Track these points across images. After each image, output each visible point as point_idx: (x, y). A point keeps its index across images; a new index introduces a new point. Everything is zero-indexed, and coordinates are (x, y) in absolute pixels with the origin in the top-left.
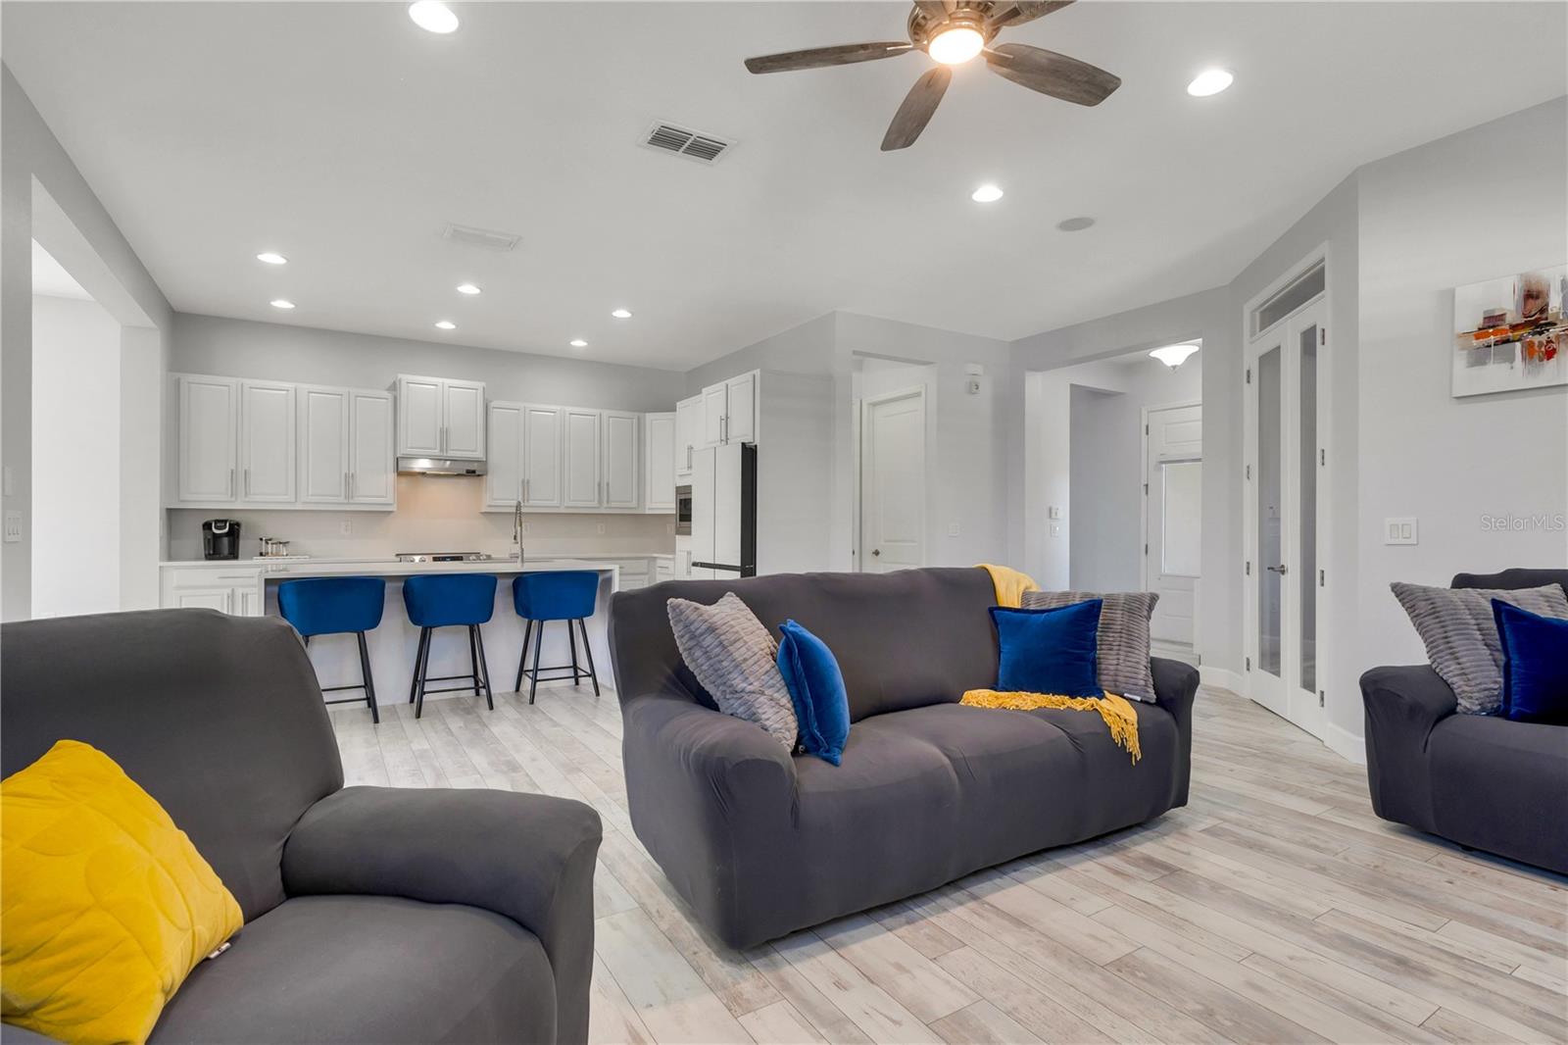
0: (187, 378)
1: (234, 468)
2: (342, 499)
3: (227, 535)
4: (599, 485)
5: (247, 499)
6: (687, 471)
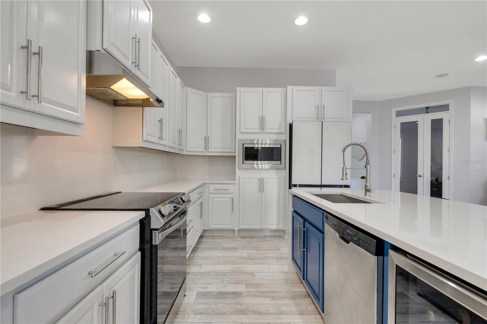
4: (178, 131)
6: (258, 131)
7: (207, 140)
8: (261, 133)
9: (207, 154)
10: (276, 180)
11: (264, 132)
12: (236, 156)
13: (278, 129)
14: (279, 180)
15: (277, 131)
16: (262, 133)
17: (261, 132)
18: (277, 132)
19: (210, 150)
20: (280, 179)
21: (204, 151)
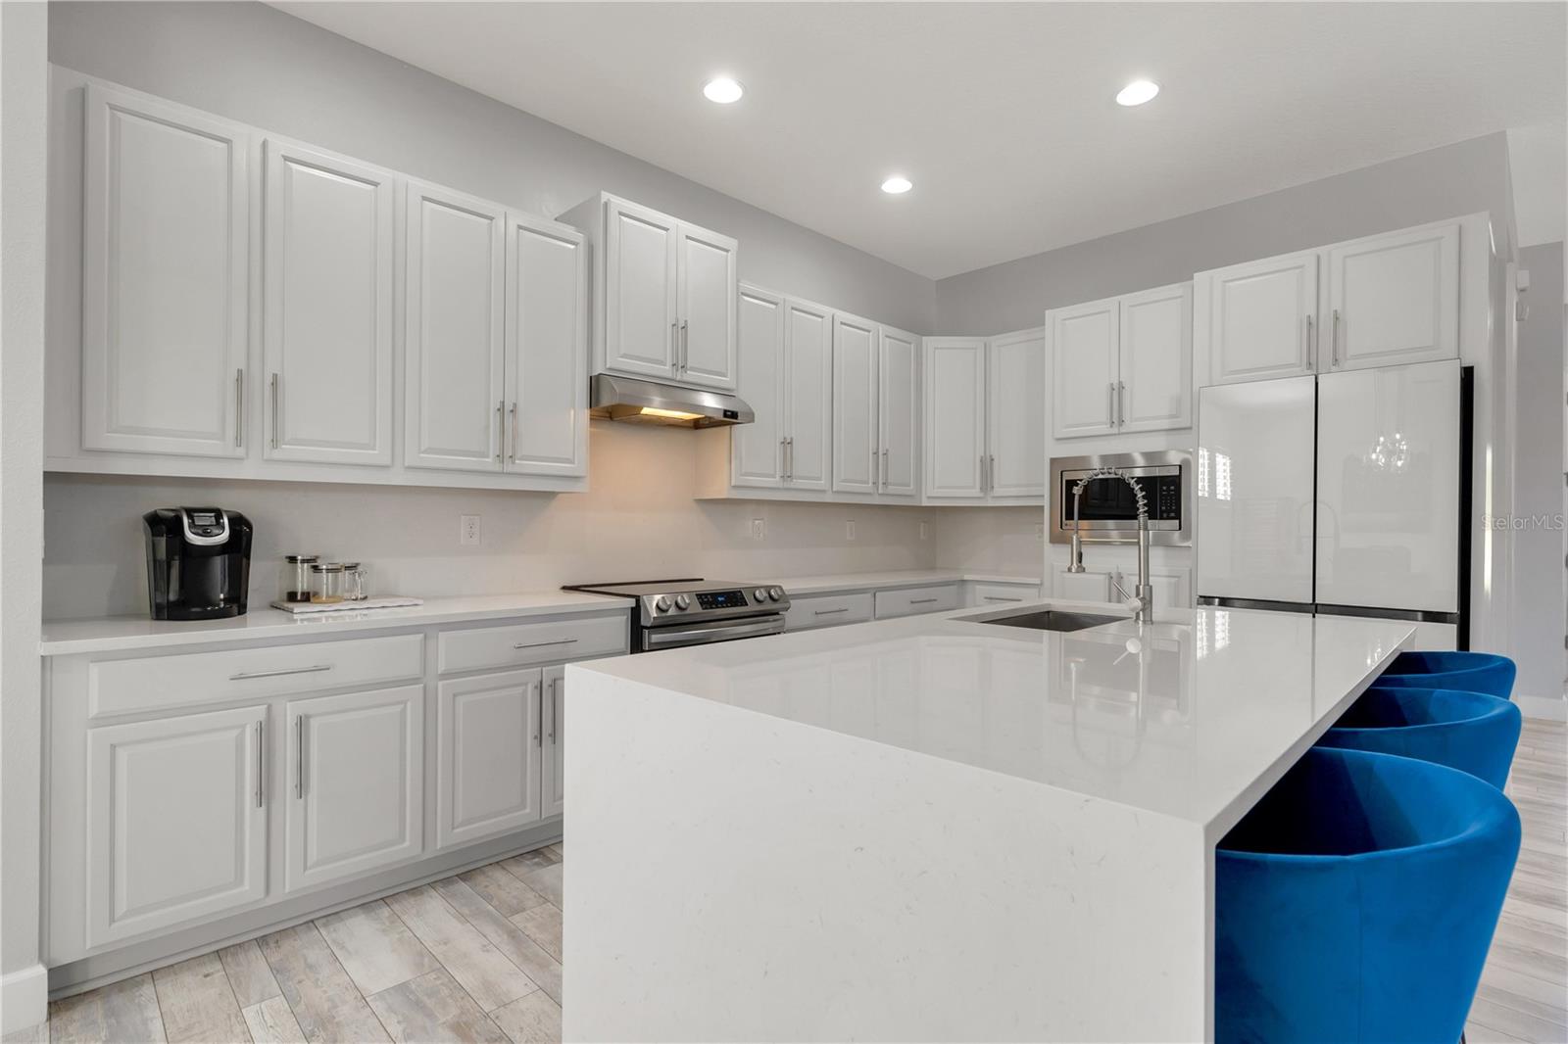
0: (106, 93)
1: (243, 367)
2: (489, 462)
3: (222, 549)
4: (876, 453)
5: (276, 454)
6: (1105, 429)
7: (987, 466)
8: (1115, 434)
9: (991, 503)
10: (1165, 580)
11: (1123, 429)
12: (1043, 507)
13: (1172, 417)
14: (1173, 580)
15: (1166, 424)
16: (1119, 434)
17: (1115, 430)
18: (1167, 427)
19: (998, 491)
20: (1178, 577)
21: (981, 495)
